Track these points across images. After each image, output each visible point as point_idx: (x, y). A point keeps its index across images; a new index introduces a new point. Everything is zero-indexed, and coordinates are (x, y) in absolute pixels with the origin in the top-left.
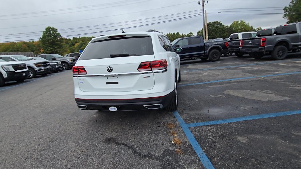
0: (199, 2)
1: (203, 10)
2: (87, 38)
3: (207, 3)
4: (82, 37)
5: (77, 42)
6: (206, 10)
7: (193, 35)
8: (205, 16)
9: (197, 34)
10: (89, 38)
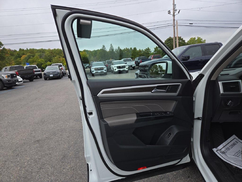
0: (170, 11)
1: (174, 20)
2: (36, 50)
3: (179, 12)
4: (30, 49)
5: (23, 54)
6: (177, 21)
7: (151, 51)
8: (176, 27)
9: (154, 50)
10: (38, 50)
